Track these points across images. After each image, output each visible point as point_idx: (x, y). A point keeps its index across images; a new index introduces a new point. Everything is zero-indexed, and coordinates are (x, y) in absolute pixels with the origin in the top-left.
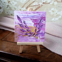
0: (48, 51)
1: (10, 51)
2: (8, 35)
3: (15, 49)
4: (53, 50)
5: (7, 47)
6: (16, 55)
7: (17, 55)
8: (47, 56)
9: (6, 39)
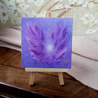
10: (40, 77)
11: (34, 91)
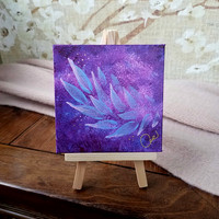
0: (173, 181)
1: (42, 184)
2: (33, 128)
3: (59, 177)
4: (191, 180)
5: (29, 171)
6: (61, 197)
7: (65, 198)
8: (172, 202)
10: (94, 169)
11: (83, 200)
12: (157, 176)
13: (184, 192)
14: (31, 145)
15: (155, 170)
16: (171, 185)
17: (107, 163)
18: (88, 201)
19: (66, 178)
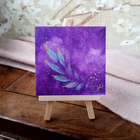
1: (23, 116)
2: (20, 79)
3: (35, 112)
4: (125, 115)
5: (15, 108)
6: (35, 126)
7: (38, 126)
8: (112, 130)
9: (15, 88)
11: (51, 128)
12: (101, 112)
13: (120, 124)
14: (17, 90)
15: (100, 108)
16: (111, 118)
17: (67, 103)
18: (54, 128)
19: (39, 112)
